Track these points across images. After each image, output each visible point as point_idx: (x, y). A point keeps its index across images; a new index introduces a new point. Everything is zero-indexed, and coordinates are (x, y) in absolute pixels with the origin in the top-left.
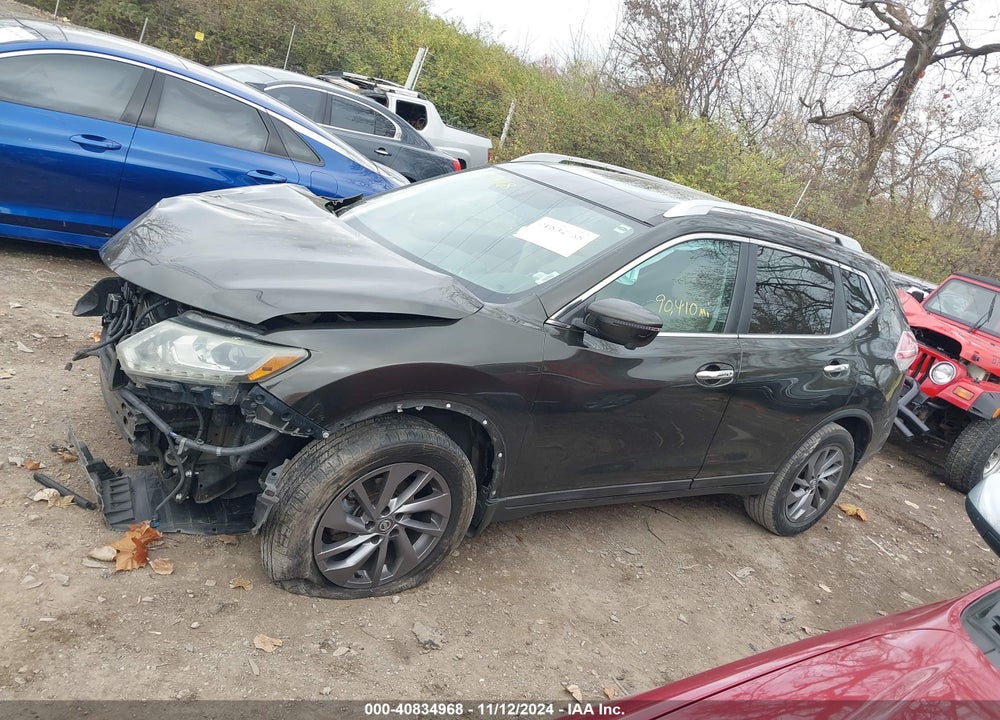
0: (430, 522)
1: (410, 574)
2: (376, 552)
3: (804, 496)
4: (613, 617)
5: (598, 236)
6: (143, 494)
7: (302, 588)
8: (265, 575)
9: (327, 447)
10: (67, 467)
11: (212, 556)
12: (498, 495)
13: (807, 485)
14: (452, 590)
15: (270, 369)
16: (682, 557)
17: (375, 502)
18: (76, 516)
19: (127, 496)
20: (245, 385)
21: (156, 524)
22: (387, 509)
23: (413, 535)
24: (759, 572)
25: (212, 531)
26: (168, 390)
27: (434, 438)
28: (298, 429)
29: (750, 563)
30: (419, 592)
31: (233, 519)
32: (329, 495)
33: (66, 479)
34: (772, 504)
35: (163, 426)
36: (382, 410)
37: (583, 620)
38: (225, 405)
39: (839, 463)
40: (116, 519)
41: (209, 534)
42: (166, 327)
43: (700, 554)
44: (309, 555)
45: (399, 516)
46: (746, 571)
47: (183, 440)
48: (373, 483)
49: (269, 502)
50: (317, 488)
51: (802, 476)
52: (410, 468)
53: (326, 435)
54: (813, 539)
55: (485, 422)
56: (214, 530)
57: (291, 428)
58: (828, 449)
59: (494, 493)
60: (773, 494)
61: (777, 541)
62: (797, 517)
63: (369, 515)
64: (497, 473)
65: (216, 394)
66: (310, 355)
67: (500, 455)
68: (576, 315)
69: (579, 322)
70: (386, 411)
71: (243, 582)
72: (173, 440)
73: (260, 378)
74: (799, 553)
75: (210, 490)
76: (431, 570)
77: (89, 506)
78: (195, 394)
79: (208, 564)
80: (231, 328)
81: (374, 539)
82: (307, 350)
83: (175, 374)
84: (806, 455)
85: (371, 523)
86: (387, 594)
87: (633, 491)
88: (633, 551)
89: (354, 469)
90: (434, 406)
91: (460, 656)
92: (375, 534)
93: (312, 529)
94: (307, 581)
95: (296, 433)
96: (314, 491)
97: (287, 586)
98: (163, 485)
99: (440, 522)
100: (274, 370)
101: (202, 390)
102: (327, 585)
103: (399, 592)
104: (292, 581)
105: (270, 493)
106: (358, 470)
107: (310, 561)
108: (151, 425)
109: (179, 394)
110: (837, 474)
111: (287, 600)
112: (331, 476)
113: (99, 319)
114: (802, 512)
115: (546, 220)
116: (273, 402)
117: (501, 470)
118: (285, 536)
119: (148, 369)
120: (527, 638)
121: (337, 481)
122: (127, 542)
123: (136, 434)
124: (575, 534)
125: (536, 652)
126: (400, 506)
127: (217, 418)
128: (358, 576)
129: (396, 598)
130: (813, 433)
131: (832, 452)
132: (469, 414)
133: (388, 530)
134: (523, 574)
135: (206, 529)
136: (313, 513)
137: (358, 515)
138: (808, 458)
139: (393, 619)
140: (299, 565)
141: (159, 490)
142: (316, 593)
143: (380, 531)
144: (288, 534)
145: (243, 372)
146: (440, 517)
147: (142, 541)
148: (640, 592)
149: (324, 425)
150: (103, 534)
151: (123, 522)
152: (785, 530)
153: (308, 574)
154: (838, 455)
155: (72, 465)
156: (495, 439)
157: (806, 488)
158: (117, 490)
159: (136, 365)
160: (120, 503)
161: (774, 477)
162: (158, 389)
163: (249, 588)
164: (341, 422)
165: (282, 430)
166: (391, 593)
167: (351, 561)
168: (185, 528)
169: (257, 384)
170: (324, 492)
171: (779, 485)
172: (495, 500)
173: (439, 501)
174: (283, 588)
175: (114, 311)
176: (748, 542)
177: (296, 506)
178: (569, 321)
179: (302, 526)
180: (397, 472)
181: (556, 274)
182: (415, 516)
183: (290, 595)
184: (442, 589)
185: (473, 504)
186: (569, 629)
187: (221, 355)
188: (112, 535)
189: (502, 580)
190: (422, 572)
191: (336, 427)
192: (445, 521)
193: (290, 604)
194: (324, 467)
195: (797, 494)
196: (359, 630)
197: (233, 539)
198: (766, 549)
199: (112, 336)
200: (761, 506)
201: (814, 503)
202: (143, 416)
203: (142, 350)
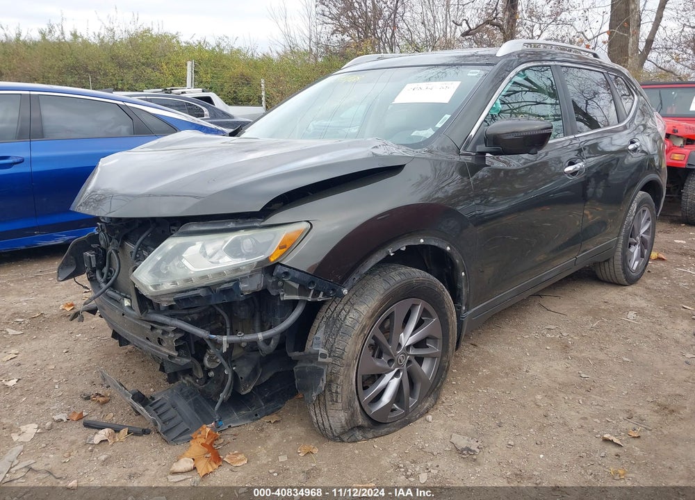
0: (428, 347)
1: (428, 396)
2: (401, 384)
3: (635, 250)
4: (583, 375)
5: (460, 82)
6: (184, 406)
7: (358, 434)
8: (327, 435)
9: (341, 306)
10: (105, 408)
11: (269, 437)
12: (467, 309)
13: (635, 241)
14: (461, 397)
15: (284, 247)
16: (585, 319)
17: (389, 341)
18: (138, 444)
19: (172, 413)
20: (269, 268)
21: (220, 423)
22: (400, 345)
23: (420, 360)
24: (640, 312)
25: (255, 417)
26: (198, 297)
27: (418, 274)
28: (322, 293)
29: (628, 309)
30: (440, 407)
31: (267, 401)
32: (359, 346)
33: (110, 417)
34: (620, 262)
35: (201, 333)
36: (379, 257)
37: (563, 385)
38: (255, 293)
39: (648, 219)
40: (174, 434)
41: (254, 420)
42: (170, 244)
43: (594, 313)
44: (357, 403)
45: (408, 347)
46: (631, 315)
47: (225, 338)
48: (386, 325)
49: (324, 364)
50: (350, 341)
51: (631, 237)
52: (405, 304)
53: (345, 291)
54: (648, 280)
55: (448, 248)
56: (256, 415)
57: (316, 294)
58: (641, 210)
59: (464, 308)
60: (619, 254)
61: (629, 289)
62: (634, 268)
63: (389, 354)
64: (464, 291)
65: (242, 286)
66: (311, 224)
67: (463, 274)
68: (478, 142)
69: (481, 148)
70: (381, 258)
71: (307, 448)
72: (215, 342)
73: (280, 257)
74: (651, 292)
75: (248, 379)
76: (441, 386)
77: (145, 432)
78: (225, 291)
79: (270, 444)
80: (231, 225)
81: (396, 375)
82: (308, 221)
83: (196, 283)
84: (632, 218)
85: (391, 361)
86: (419, 417)
87: (544, 279)
88: (553, 327)
89: (372, 315)
90: (412, 244)
91: (512, 443)
92: (396, 370)
93: (354, 380)
94: (360, 428)
95: (321, 298)
96: (351, 345)
97: (345, 438)
98: (203, 393)
99: (435, 344)
100: (286, 248)
101: (231, 284)
102: (376, 424)
103: (427, 411)
104: (350, 432)
105: (323, 356)
106: (375, 315)
107: (359, 408)
108: (187, 336)
109: (208, 298)
110: (649, 228)
111: (348, 449)
112: (358, 327)
113: (83, 279)
114: (637, 263)
115: (409, 86)
116: (297, 275)
117: (466, 286)
118: (337, 392)
119: (167, 286)
120: (541, 412)
121: (363, 330)
122: (196, 447)
123: (177, 349)
124: (507, 329)
125: (556, 421)
126: (407, 338)
127: (242, 313)
128: (393, 410)
129: (429, 417)
130: (632, 203)
131: (644, 211)
132: (436, 244)
133: (404, 362)
134: (498, 368)
135: (249, 417)
136: (352, 365)
137: (380, 357)
138: (633, 220)
139: (440, 434)
140: (353, 415)
141: (196, 398)
142: (370, 435)
143: (399, 366)
144: (339, 390)
145: (261, 257)
146: (434, 339)
147: (208, 443)
148: (581, 352)
149: (342, 282)
150: (169, 451)
151: (181, 435)
152: (631, 281)
153: (361, 421)
154: (647, 214)
155: (108, 405)
156: (457, 261)
157: (635, 244)
158: (160, 411)
159: (155, 287)
160: (170, 420)
161: (618, 240)
162: (186, 300)
163: (316, 451)
164: (353, 277)
165: (310, 299)
166: (422, 415)
167: (386, 399)
168: (234, 422)
169: (278, 263)
170: (356, 344)
171: (621, 246)
172: (466, 315)
173: (432, 324)
174: (343, 441)
175: (94, 266)
176: (612, 295)
177: (338, 363)
178: (474, 149)
179: (347, 381)
180: (399, 309)
181: (448, 116)
182: (418, 345)
183: (350, 445)
184: (452, 397)
185: (456, 321)
186: (562, 395)
187: (233, 250)
188: (177, 448)
189: (488, 377)
190: (435, 388)
191: (350, 282)
192: (440, 342)
193: (357, 452)
194: (348, 322)
195: (632, 250)
196: (422, 453)
197: (274, 418)
198: (629, 297)
199: (107, 281)
200: (611, 268)
201: (642, 255)
202: (178, 330)
203: (156, 271)
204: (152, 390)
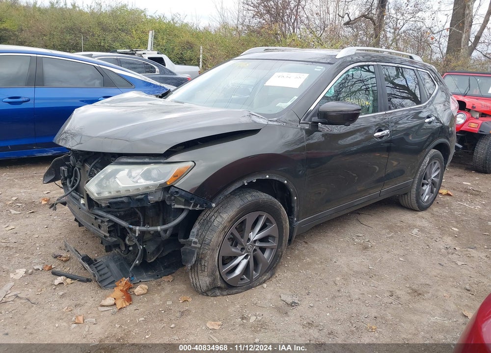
0: (269, 242)
1: (266, 272)
2: (248, 263)
3: (427, 188)
4: (370, 268)
5: (308, 75)
6: (113, 266)
7: (218, 292)
8: (198, 291)
9: (212, 213)
10: (66, 264)
11: (163, 289)
12: (298, 220)
13: (427, 182)
14: (288, 274)
15: (177, 176)
16: (384, 232)
17: (242, 237)
18: (83, 287)
19: (106, 270)
20: (166, 188)
21: (132, 278)
22: (249, 239)
23: (263, 250)
24: (422, 230)
25: (157, 277)
26: (122, 202)
27: (264, 197)
28: (199, 205)
29: (415, 227)
30: (274, 280)
31: (165, 268)
32: (221, 238)
33: (69, 270)
34: (414, 196)
35: (124, 224)
36: (238, 185)
37: (357, 272)
38: (157, 202)
39: (438, 168)
40: (106, 283)
41: (156, 279)
42: (109, 169)
43: (391, 228)
44: (218, 273)
45: (255, 241)
46: (415, 231)
47: (138, 228)
48: (240, 226)
49: (196, 248)
50: (215, 235)
51: (424, 179)
52: (255, 215)
53: (214, 205)
54: (435, 209)
55: (286, 182)
56: (158, 276)
57: (195, 205)
58: (433, 162)
59: (295, 219)
60: (414, 191)
61: (420, 213)
62: (425, 200)
63: (242, 244)
64: (296, 209)
65: (150, 198)
66: (195, 163)
67: (295, 198)
68: (313, 116)
69: (315, 119)
70: (239, 186)
71: (185, 298)
72: (131, 229)
73: (173, 182)
74: (433, 217)
75: (153, 254)
76: (276, 267)
77: (88, 280)
78: (139, 200)
79: (163, 294)
80: (147, 160)
81: (246, 257)
82: (193, 161)
83: (123, 193)
84: (425, 167)
85: (243, 249)
86: (259, 285)
87: (356, 204)
88: (361, 235)
89: (231, 220)
90: (261, 178)
91: (312, 305)
92: (246, 254)
93: (217, 259)
94: (219, 288)
95: (198, 208)
96: (214, 237)
97: (209, 293)
98: (125, 259)
99: (274, 241)
100: (178, 176)
101: (143, 196)
102: (229, 287)
103: (264, 282)
104: (212, 290)
105: (195, 243)
106: (233, 221)
107: (219, 276)
108: (116, 225)
109: (129, 203)
110: (438, 174)
111: (211, 300)
112: (221, 227)
113: (59, 182)
114: (427, 197)
115: (277, 74)
116: (183, 193)
117: (297, 206)
118: (204, 265)
119: (106, 194)
120: (337, 288)
121: (224, 229)
122: (118, 292)
123: (109, 232)
124: (330, 234)
125: (345, 294)
126: (254, 236)
127: (151, 213)
128: (242, 279)
129: (265, 285)
130: (425, 156)
131: (435, 163)
132: (278, 179)
133: (252, 250)
134: (317, 258)
135: (153, 276)
136: (216, 249)
137: (236, 246)
138: (426, 168)
139: (269, 296)
140: (214, 280)
141: (122, 263)
142: (225, 293)
143: (247, 252)
144: (206, 264)
145: (163, 181)
146: (274, 237)
147: (124, 289)
148: (375, 252)
149: (212, 200)
150: (102, 293)
151: (109, 284)
152: (422, 208)
153: (219, 284)
154: (437, 165)
155: (68, 262)
156: (292, 190)
157: (427, 184)
158: (99, 268)
159: (98, 194)
160: (104, 274)
161: (413, 182)
162: (116, 203)
163: (190, 300)
164: (219, 197)
165: (191, 208)
166: (261, 284)
167: (238, 272)
168: (144, 279)
169: (172, 186)
170: (219, 237)
171: (416, 185)
172: (297, 224)
173: (272, 229)
174: (208, 295)
175: (66, 176)
176: (408, 217)
177: (207, 248)
178: (310, 120)
179: (212, 259)
180: (250, 218)
181: (296, 98)
182: (261, 240)
183: (212, 298)
184: (283, 274)
185: (288, 227)
186: (354, 278)
187: (146, 176)
188: (107, 292)
189: (309, 264)
190: (272, 268)
191: (218, 200)
192: (277, 239)
193: (215, 302)
194: (215, 223)
195: (424, 188)
196: (255, 306)
197: (170, 278)
198: (418, 219)
199: (72, 186)
200: (409, 198)
201: (432, 192)
202: (110, 221)
203: (99, 185)
204: (96, 255)
